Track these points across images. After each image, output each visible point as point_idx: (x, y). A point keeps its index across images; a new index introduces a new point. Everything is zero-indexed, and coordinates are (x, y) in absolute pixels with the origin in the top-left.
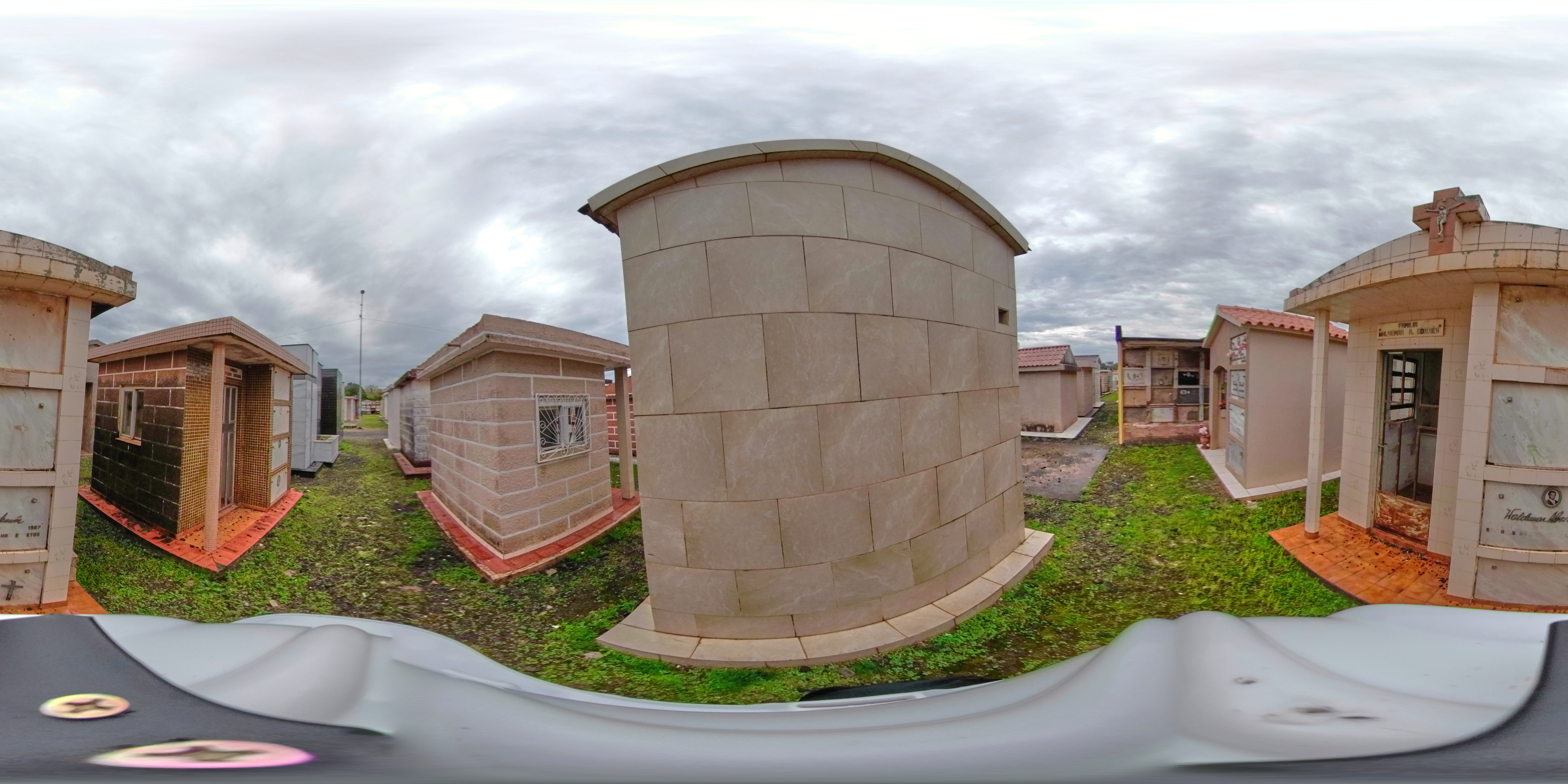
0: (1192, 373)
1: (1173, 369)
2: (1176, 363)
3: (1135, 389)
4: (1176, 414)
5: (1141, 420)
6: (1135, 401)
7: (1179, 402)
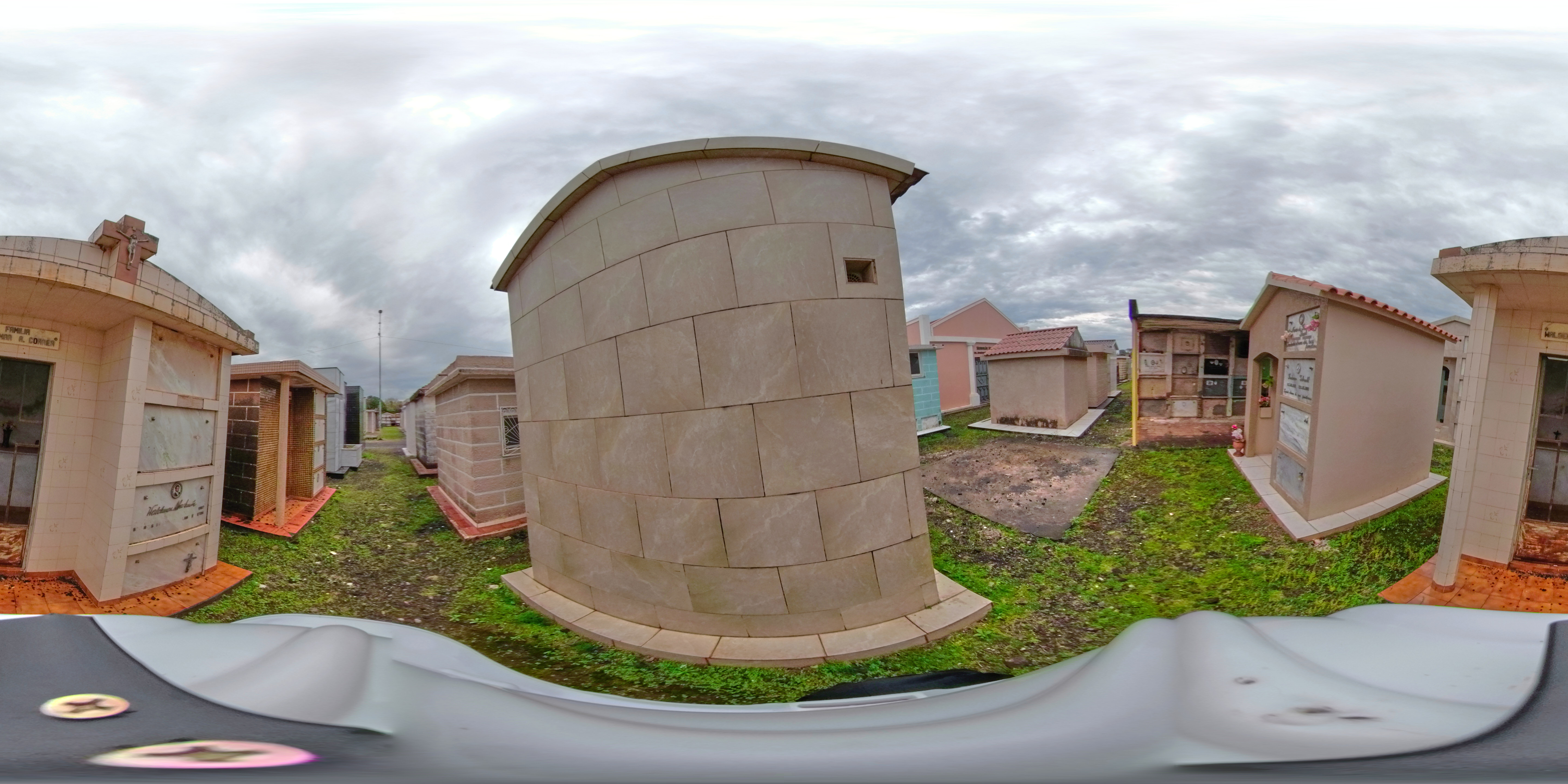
0: (1220, 361)
1: (1198, 356)
2: (1203, 349)
3: (1152, 378)
4: (1201, 407)
5: (1160, 414)
6: (1153, 391)
7: (1204, 394)
